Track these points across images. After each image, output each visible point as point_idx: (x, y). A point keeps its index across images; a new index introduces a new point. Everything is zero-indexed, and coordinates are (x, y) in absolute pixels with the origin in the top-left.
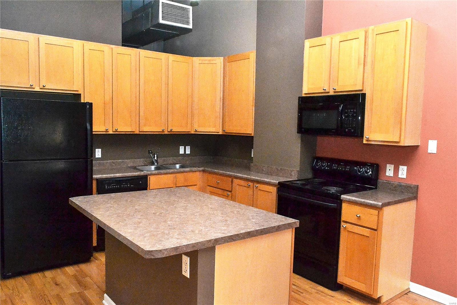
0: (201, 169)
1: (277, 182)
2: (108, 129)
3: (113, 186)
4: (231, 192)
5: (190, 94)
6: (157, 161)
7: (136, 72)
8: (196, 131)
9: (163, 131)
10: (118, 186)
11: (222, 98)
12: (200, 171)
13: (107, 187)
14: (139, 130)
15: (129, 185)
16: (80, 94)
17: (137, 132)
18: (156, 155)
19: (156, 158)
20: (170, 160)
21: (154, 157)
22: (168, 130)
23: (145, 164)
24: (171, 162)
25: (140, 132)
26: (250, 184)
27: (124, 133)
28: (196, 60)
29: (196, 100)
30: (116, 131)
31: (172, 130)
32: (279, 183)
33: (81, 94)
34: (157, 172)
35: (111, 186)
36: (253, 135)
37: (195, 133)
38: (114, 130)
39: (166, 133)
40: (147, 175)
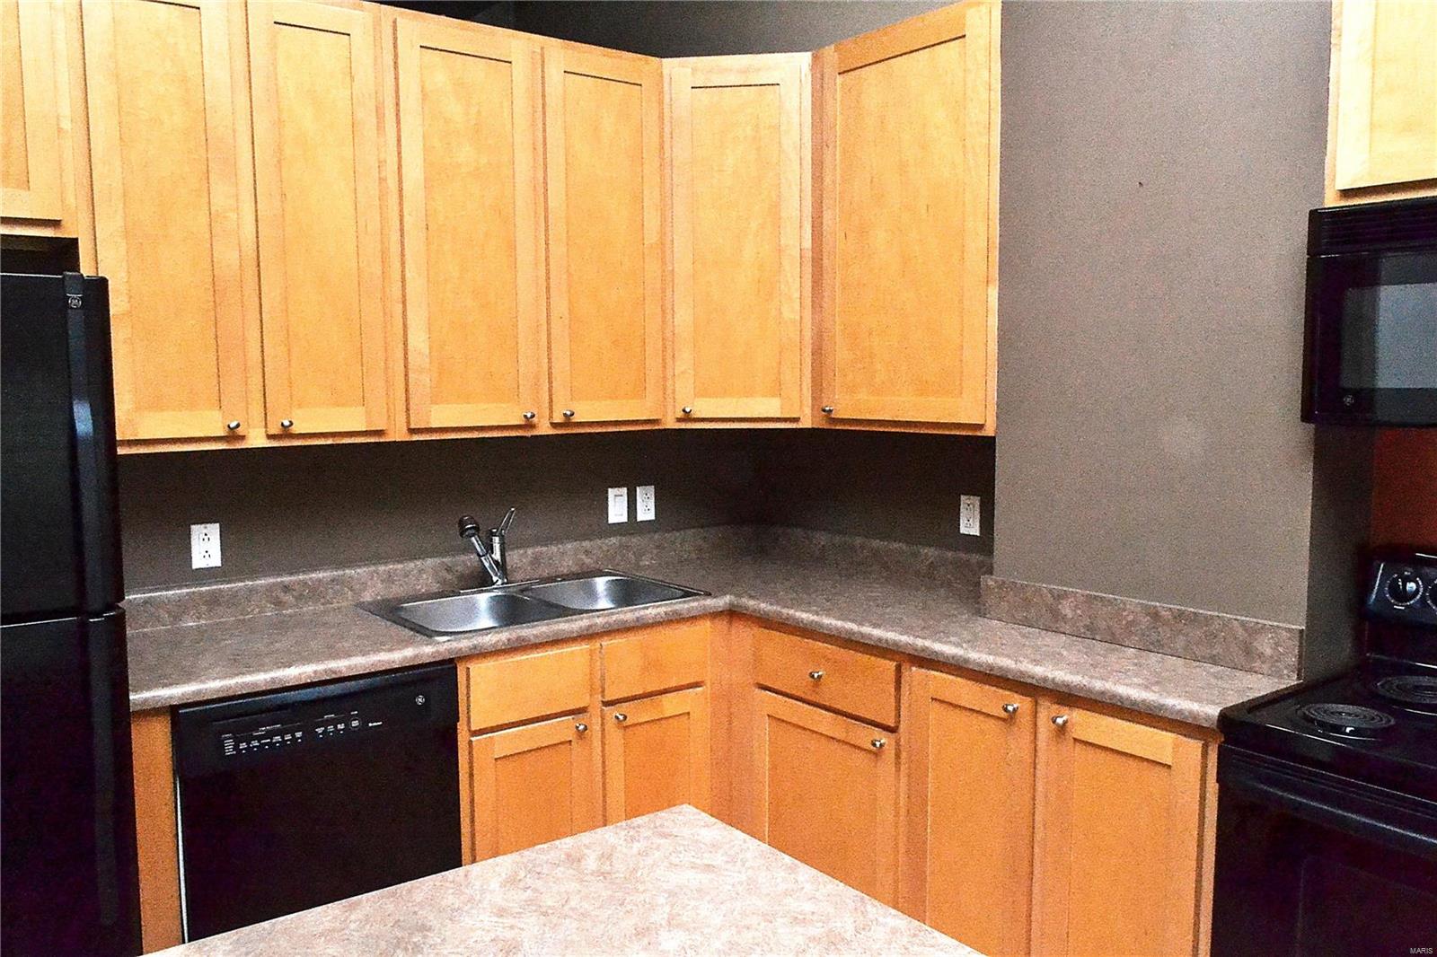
0: (722, 602)
1: (1214, 711)
2: (238, 426)
3: (270, 735)
4: (892, 730)
5: (652, 237)
6: (501, 566)
7: (380, 126)
8: (687, 417)
9: (529, 424)
10: (299, 734)
11: (809, 254)
12: (715, 615)
13: (236, 747)
14: (408, 422)
15: (355, 723)
16: (75, 241)
17: (398, 434)
18: (496, 539)
19: (497, 556)
20: (566, 555)
21: (490, 549)
22: (551, 417)
23: (444, 582)
24: (567, 565)
25: (412, 431)
26: (1018, 702)
27: (330, 442)
28: (681, 71)
29: (682, 263)
30: (286, 432)
31: (572, 415)
32: (1226, 719)
33: (77, 239)
34: (504, 636)
35: (259, 738)
36: (989, 431)
37: (683, 426)
38: (275, 430)
39: (544, 429)
40: (451, 661)
